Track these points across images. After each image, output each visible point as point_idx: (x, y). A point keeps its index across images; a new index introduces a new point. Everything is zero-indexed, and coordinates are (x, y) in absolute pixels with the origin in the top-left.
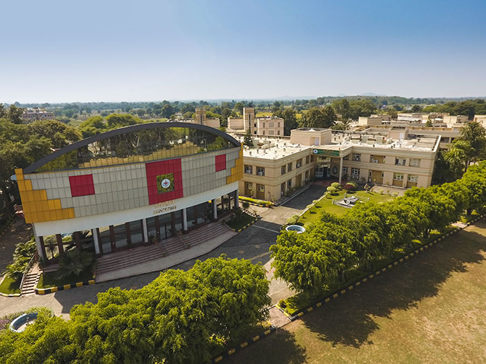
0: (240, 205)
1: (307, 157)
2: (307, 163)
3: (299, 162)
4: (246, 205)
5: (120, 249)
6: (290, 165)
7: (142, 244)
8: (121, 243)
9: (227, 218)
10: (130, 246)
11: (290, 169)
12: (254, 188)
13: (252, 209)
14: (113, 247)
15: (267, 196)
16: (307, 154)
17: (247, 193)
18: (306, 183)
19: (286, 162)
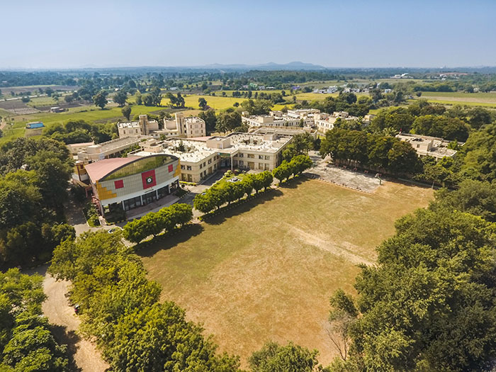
0: (180, 186)
1: (215, 157)
2: (215, 160)
3: (210, 161)
4: (183, 186)
5: (132, 209)
6: (205, 164)
7: (141, 206)
8: (132, 206)
9: (175, 192)
10: (136, 207)
11: (205, 165)
12: (187, 176)
13: (186, 188)
14: (129, 208)
15: (193, 180)
16: (214, 155)
17: (183, 179)
18: (215, 171)
19: (202, 163)
